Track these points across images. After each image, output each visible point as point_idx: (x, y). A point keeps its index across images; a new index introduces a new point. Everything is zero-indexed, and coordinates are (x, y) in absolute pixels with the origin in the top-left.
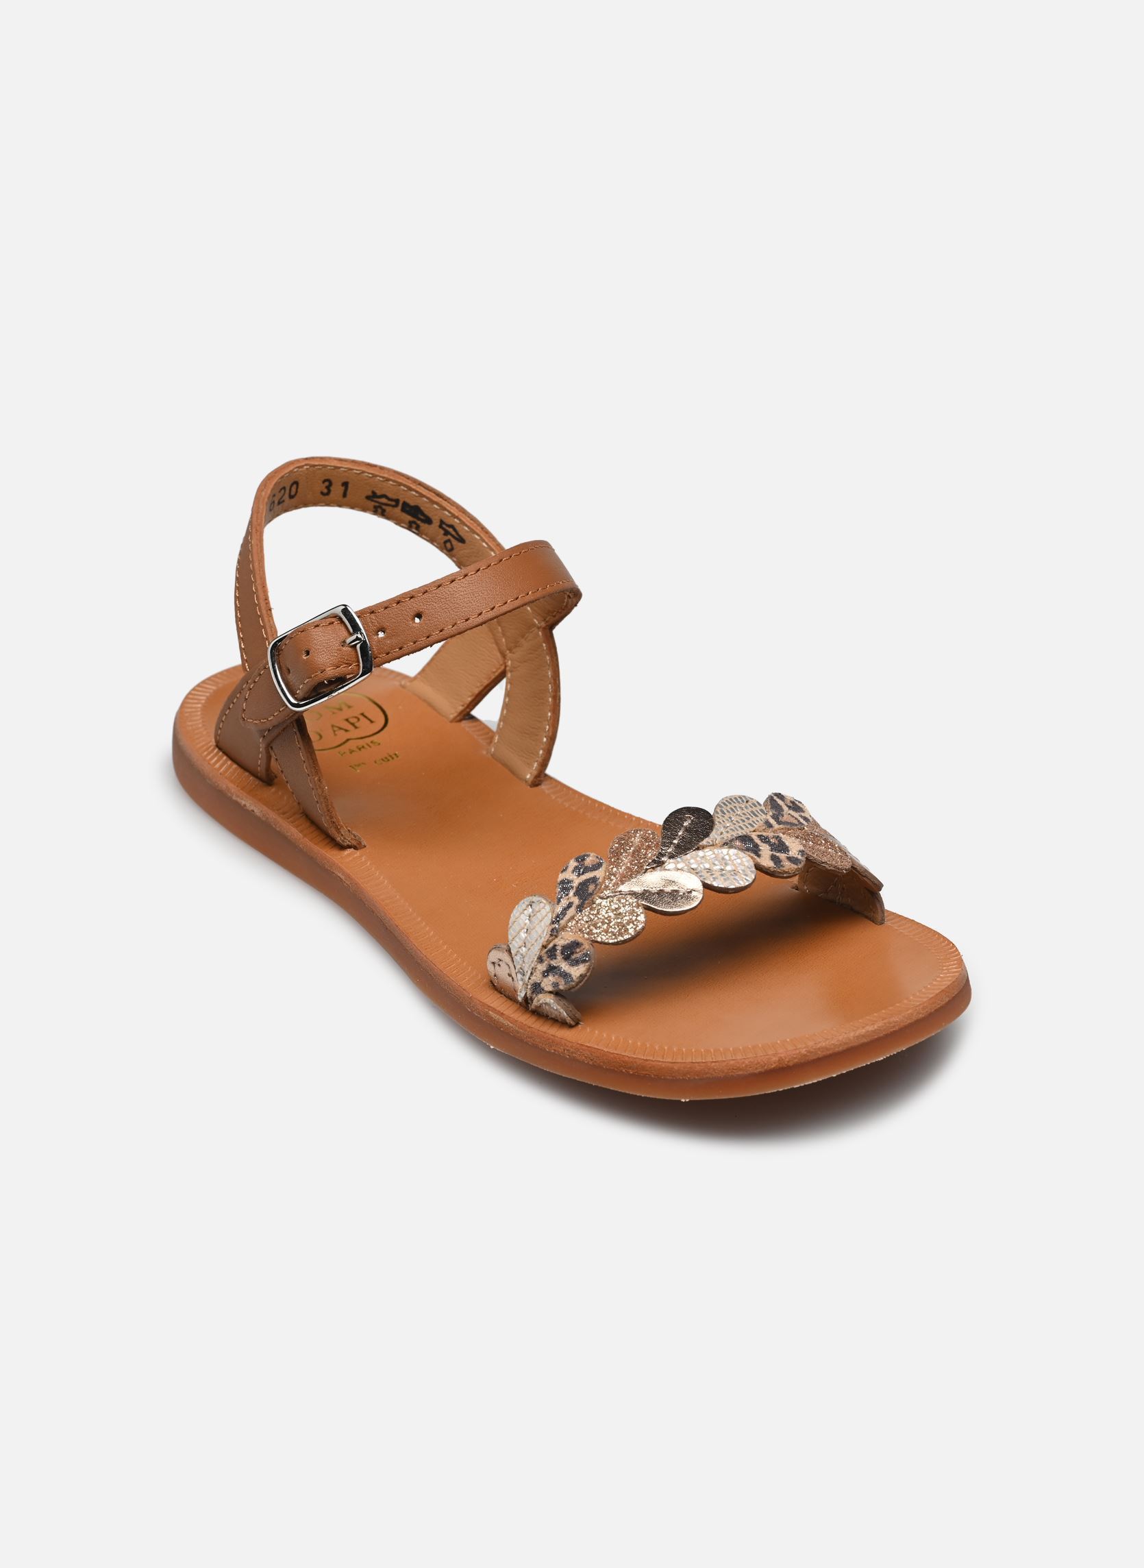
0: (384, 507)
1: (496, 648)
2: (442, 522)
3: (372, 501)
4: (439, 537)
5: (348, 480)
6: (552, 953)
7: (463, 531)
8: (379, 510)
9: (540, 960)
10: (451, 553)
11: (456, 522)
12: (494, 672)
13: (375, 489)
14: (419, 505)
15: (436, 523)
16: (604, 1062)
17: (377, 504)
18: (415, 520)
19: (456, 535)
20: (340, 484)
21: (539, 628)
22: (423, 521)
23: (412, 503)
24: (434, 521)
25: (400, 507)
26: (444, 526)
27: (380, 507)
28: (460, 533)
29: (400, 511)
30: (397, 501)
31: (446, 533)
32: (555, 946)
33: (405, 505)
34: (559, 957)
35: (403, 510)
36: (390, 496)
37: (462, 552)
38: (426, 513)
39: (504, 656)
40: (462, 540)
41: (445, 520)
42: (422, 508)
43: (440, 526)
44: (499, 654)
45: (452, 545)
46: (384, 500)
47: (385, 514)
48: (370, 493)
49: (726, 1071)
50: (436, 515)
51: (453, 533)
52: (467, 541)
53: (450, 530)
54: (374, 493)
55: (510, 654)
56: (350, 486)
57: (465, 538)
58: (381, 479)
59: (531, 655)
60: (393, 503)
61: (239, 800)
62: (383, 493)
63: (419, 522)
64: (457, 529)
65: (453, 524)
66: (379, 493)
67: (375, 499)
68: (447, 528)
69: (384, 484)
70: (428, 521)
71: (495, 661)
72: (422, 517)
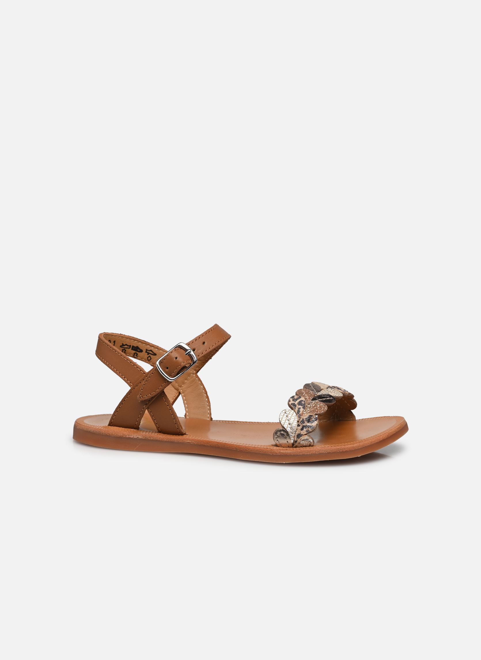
0: (126, 349)
1: (173, 388)
2: (147, 350)
3: (122, 347)
4: (146, 356)
5: (116, 340)
6: (303, 422)
7: (155, 351)
8: (124, 351)
9: (299, 425)
10: (149, 361)
11: (152, 348)
12: (175, 396)
13: (123, 343)
14: (138, 346)
15: (144, 351)
16: (331, 451)
17: (123, 349)
18: (136, 352)
19: (153, 354)
20: (113, 342)
21: (193, 374)
22: (139, 352)
23: (135, 346)
24: (143, 351)
25: (131, 348)
26: (148, 351)
27: (124, 349)
28: (154, 352)
29: (131, 350)
30: (130, 346)
31: (148, 354)
32: (303, 419)
33: (133, 347)
34: (306, 422)
35: (132, 349)
36: (128, 344)
37: (155, 359)
38: (140, 348)
39: (177, 390)
40: (155, 354)
41: (147, 349)
42: (139, 347)
43: (146, 352)
44: (175, 390)
45: (151, 358)
46: (126, 346)
47: (126, 352)
48: (121, 345)
49: (370, 443)
50: (144, 348)
51: (152, 353)
52: (157, 354)
53: (150, 352)
54: (123, 344)
55: (180, 388)
56: (116, 342)
57: (156, 353)
58: (125, 338)
59: (192, 384)
60: (129, 347)
61: (130, 436)
62: (126, 343)
63: (137, 353)
64: (153, 351)
65: (151, 349)
66: (124, 344)
67: (123, 347)
68: (149, 352)
69: (126, 340)
70: (141, 351)
71: (174, 393)
72: (139, 350)
